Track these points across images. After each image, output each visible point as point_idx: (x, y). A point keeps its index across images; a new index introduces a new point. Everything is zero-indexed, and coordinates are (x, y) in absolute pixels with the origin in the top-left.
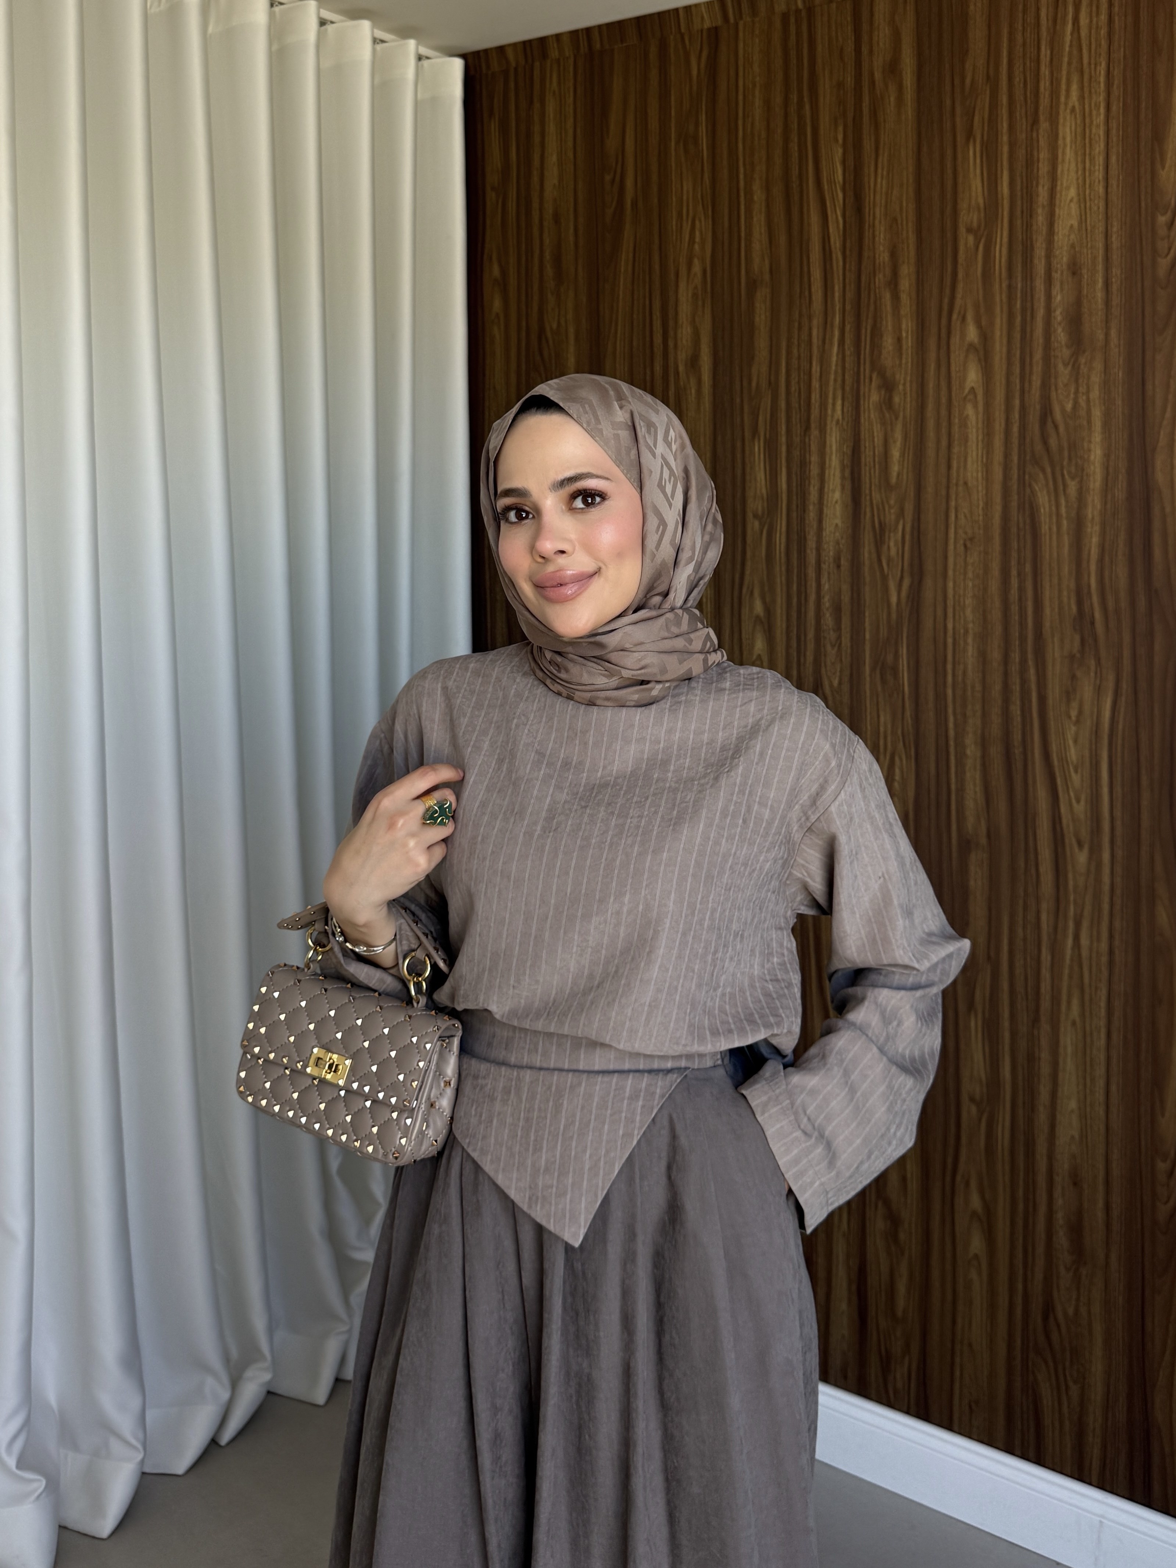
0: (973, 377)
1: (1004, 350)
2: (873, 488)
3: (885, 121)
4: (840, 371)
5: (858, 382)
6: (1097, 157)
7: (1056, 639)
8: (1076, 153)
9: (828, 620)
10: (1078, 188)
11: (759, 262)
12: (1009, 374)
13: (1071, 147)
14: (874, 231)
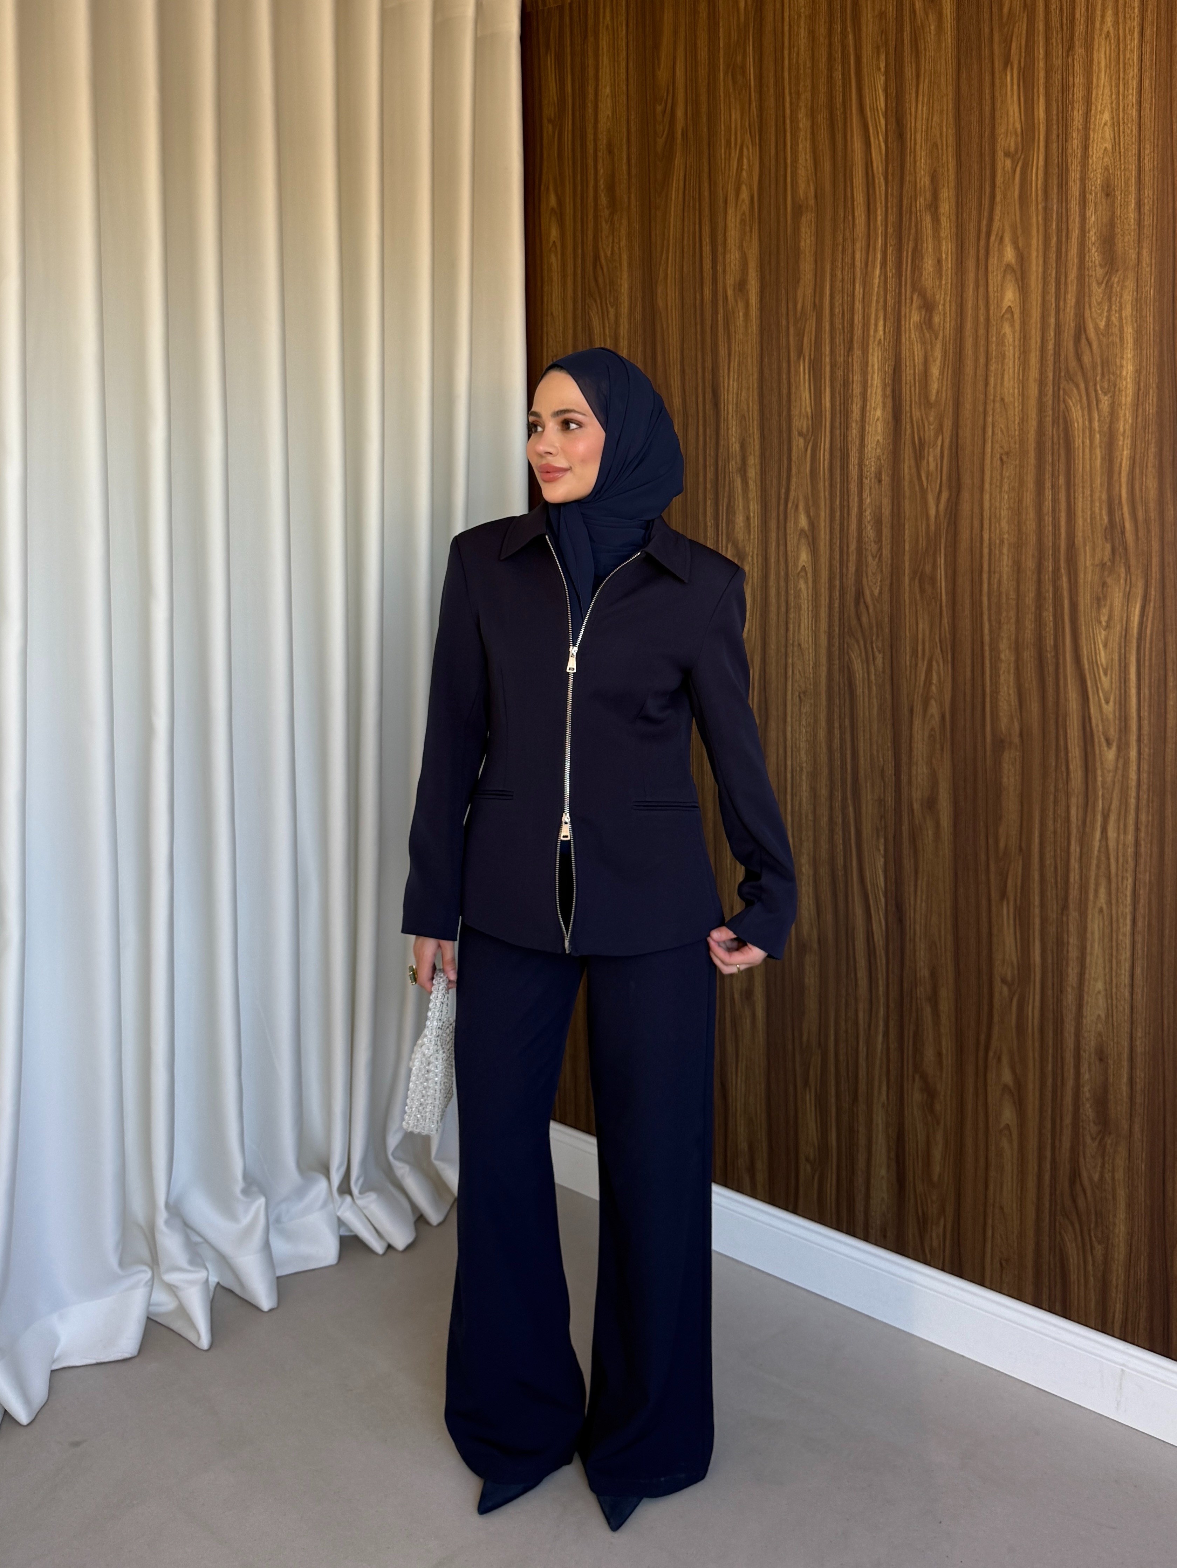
0: (1010, 296)
1: (1040, 270)
2: (913, 406)
3: (925, 49)
4: (882, 293)
5: (900, 303)
6: (1130, 82)
7: (1087, 548)
8: (1111, 78)
9: (870, 532)
10: (1112, 112)
11: (805, 188)
12: (1044, 293)
13: (1106, 72)
14: (915, 157)
